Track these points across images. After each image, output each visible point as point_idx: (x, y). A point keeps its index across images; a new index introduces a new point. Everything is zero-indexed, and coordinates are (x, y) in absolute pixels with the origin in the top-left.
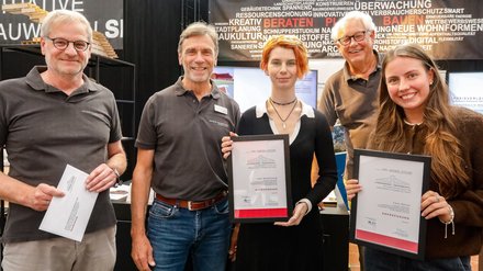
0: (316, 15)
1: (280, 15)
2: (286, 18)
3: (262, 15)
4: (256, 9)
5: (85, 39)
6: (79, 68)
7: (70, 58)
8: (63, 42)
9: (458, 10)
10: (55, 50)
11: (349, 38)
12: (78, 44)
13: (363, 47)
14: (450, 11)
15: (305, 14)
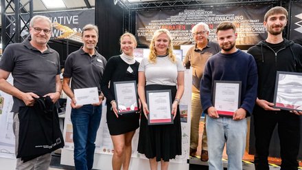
0: (187, 23)
1: (169, 24)
2: (172, 26)
3: (161, 24)
4: (158, 21)
5: (49, 29)
6: (46, 41)
7: (42, 36)
8: (39, 29)
9: (256, 21)
10: (35, 33)
11: (198, 33)
12: (45, 31)
13: (203, 38)
14: (252, 21)
15: (182, 23)
